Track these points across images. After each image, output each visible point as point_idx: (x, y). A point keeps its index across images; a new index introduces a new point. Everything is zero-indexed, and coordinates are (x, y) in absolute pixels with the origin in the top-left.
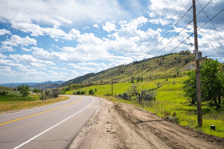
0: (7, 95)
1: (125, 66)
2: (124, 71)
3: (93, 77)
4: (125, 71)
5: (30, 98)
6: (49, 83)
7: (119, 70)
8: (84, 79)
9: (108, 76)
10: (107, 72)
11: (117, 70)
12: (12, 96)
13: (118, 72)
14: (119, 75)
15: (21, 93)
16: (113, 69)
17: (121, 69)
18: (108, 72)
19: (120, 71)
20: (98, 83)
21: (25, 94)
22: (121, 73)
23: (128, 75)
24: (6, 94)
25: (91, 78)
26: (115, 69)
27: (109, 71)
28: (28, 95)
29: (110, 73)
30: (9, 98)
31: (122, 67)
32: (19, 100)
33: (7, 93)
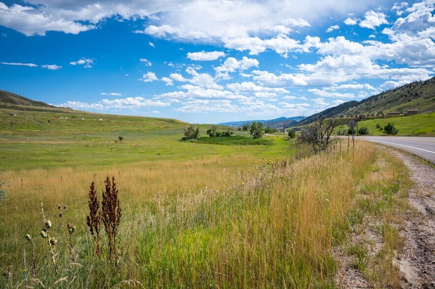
0: (232, 137)
1: (420, 84)
2: (419, 94)
3: (355, 108)
4: (421, 93)
5: (266, 141)
6: (283, 119)
7: (409, 92)
8: (338, 112)
9: (385, 104)
10: (381, 97)
11: (404, 92)
12: (238, 138)
13: (406, 96)
14: (410, 101)
15: (252, 134)
16: (394, 91)
17: (412, 90)
18: (385, 97)
19: (411, 94)
20: (375, 115)
21: (257, 135)
22: (412, 97)
23: (431, 99)
24: (231, 135)
25: (351, 109)
26: (398, 91)
27: (387, 95)
28: (261, 136)
29: (389, 99)
30: (235, 141)
31: (415, 87)
32: (251, 144)
33: (232, 133)
